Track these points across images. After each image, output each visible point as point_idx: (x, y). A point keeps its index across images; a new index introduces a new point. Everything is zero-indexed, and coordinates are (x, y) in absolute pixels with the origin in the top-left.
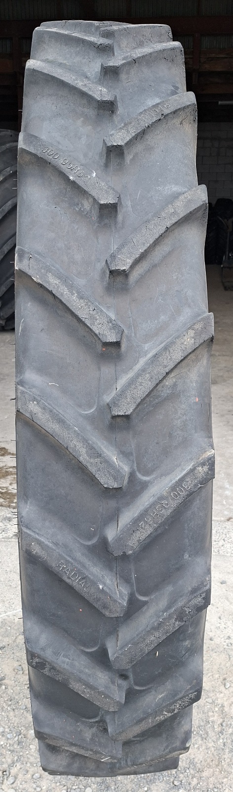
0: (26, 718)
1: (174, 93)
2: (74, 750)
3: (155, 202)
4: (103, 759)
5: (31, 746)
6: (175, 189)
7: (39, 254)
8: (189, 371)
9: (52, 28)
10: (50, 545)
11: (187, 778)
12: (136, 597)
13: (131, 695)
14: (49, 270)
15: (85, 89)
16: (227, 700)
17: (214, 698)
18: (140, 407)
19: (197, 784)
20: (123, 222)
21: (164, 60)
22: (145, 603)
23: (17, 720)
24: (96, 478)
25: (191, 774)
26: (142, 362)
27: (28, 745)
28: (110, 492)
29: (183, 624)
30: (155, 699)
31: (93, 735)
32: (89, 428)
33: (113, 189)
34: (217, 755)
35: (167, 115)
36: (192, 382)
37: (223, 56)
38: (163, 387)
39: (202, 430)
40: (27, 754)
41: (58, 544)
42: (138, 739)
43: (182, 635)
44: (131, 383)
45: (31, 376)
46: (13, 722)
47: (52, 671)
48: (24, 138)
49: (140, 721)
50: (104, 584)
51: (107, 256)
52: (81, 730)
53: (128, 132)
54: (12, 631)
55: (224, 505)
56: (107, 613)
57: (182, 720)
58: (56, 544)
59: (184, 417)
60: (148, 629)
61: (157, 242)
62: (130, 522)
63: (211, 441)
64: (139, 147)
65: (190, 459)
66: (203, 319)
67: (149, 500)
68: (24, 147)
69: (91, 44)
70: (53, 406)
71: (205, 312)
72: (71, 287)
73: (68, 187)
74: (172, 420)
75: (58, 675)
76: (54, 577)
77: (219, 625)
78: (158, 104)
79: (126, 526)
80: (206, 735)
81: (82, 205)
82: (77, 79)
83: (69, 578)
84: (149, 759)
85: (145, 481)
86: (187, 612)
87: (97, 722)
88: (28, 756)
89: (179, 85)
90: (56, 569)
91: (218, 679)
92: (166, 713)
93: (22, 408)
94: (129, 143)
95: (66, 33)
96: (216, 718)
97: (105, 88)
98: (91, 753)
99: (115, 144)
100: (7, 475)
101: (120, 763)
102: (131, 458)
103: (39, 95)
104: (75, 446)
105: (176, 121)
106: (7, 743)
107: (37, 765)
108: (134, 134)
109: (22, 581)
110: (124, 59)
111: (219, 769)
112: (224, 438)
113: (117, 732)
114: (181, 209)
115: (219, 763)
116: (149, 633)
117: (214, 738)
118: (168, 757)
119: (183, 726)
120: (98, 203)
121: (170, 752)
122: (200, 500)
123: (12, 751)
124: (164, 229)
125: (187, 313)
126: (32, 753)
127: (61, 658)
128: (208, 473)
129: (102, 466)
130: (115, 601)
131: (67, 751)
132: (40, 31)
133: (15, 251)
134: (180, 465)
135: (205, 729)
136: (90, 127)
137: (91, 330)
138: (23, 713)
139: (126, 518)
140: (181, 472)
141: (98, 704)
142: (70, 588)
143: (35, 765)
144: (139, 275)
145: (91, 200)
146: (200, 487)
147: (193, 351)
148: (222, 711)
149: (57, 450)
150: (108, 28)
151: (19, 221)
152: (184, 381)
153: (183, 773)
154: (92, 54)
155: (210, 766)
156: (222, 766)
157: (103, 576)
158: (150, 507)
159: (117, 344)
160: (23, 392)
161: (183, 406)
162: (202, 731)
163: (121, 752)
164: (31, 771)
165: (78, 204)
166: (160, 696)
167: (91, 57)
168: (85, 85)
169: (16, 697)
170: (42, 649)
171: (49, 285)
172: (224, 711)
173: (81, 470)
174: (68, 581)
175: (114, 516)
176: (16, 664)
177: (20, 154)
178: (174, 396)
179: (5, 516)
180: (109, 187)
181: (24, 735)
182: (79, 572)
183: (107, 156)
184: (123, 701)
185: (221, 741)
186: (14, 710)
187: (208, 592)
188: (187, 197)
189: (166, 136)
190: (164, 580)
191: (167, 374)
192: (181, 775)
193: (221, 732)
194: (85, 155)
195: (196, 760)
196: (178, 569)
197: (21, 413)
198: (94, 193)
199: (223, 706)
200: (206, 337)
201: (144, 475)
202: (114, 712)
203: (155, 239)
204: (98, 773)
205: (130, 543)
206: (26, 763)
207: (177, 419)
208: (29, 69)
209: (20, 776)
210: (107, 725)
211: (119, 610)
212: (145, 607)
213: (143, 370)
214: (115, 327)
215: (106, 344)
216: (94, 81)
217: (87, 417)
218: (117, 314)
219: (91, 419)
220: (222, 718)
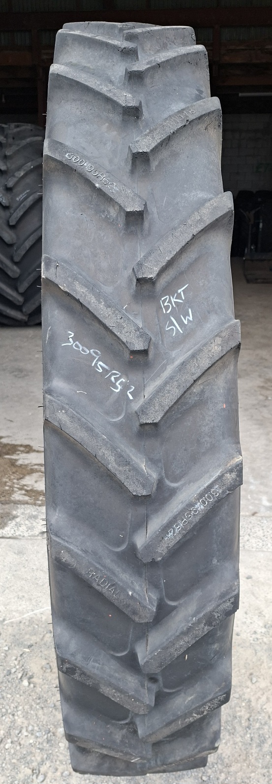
0: (54, 716)
1: (199, 98)
2: (105, 751)
3: (181, 209)
4: (133, 759)
5: (60, 744)
6: (201, 195)
7: (65, 262)
8: (216, 378)
9: (75, 31)
10: (80, 552)
11: (215, 773)
12: (165, 602)
13: (161, 699)
14: (75, 278)
15: (109, 95)
16: (254, 695)
17: (241, 693)
18: (168, 414)
19: (226, 779)
20: (149, 230)
21: (187, 64)
22: (175, 608)
23: (46, 718)
24: (125, 486)
25: (219, 769)
26: (169, 370)
27: (57, 742)
28: (139, 499)
29: (212, 628)
30: (185, 701)
31: (123, 737)
32: (117, 435)
33: (140, 197)
34: (245, 750)
35: (192, 121)
36: (219, 389)
37: (243, 48)
38: (190, 394)
39: (229, 436)
40: (57, 752)
41: (88, 552)
42: (168, 739)
43: (211, 639)
44: (159, 390)
45: (58, 384)
46: (42, 720)
47: (82, 676)
48: (49, 144)
49: (169, 724)
50: (133, 590)
51: (134, 264)
52: (111, 732)
53: (153, 138)
54: (40, 629)
55: (248, 500)
56: (137, 619)
57: (211, 721)
58: (86, 552)
59: (212, 424)
60: (178, 634)
61: (183, 250)
62: (159, 529)
63: (239, 447)
64: (164, 154)
65: (218, 465)
66: (230, 326)
67: (177, 506)
68: (49, 154)
69: (114, 48)
70: (81, 413)
71: (231, 319)
72: (99, 296)
73: (94, 194)
74: (200, 426)
75: (88, 679)
76: (83, 584)
77: (245, 620)
78: (183, 110)
79: (155, 533)
80: (233, 731)
81: (109, 212)
82: (101, 84)
83: (98, 585)
84: (178, 758)
85: (173, 487)
86: (216, 617)
87: (127, 724)
88: (57, 754)
89: (203, 89)
90: (86, 576)
91: (244, 674)
92: (195, 715)
93: (51, 417)
94: (155, 150)
95: (89, 36)
96: (243, 713)
97: (131, 93)
98: (121, 754)
99: (141, 151)
100: (32, 473)
101: (150, 763)
102: (160, 465)
103: (63, 99)
104: (104, 454)
105: (201, 127)
106: (36, 742)
107: (66, 763)
108: (159, 141)
109: (52, 587)
110: (148, 63)
111: (247, 764)
112: (248, 433)
113: (148, 734)
114: (207, 216)
115: (246, 758)
116: (178, 638)
117: (242, 733)
118: (197, 757)
119: (211, 726)
120: (124, 210)
121: (199, 752)
122: (227, 506)
123: (41, 750)
124: (190, 236)
125: (214, 320)
126: (61, 751)
127: (91, 663)
128: (236, 479)
129: (131, 474)
130: (145, 607)
131: (97, 752)
132: (64, 34)
133: (41, 259)
134: (208, 472)
135: (232, 725)
136: (115, 133)
137: (118, 338)
138: (52, 712)
139: (156, 524)
140: (210, 478)
141: (128, 707)
142: (99, 595)
143: (64, 763)
144: (166, 282)
145: (117, 207)
146: (229, 494)
147: (221, 358)
148: (249, 706)
149: (85, 458)
150: (132, 31)
151: (45, 228)
152: (212, 388)
153: (211, 768)
154: (116, 57)
155: (238, 760)
156: (250, 761)
157: (132, 582)
158: (179, 514)
159: (145, 352)
160: (51, 401)
161: (211, 413)
162: (229, 726)
163: (151, 753)
164: (61, 768)
165: (104, 211)
166: (190, 699)
167: (115, 61)
168: (110, 90)
169: (45, 696)
170: (72, 654)
171: (76, 293)
172: (251, 706)
173: (109, 477)
174: (97, 587)
175: (142, 523)
176: (44, 662)
177: (45, 161)
178: (201, 403)
179: (31, 514)
180: (135, 194)
181: (53, 733)
182: (109, 579)
183: (133, 163)
184: (153, 704)
185: (248, 736)
186: (42, 708)
187: (237, 597)
188: (213, 204)
189: (191, 142)
190: (193, 585)
191: (195, 381)
192: (209, 771)
193: (249, 727)
194: (111, 161)
195: (224, 755)
196: (207, 574)
197: (49, 421)
198: (120, 200)
199: (250, 701)
200: (233, 344)
201: (172, 482)
202: (144, 715)
203: (181, 247)
204: (128, 772)
205: (159, 550)
206: (56, 761)
207: (205, 426)
208: (53, 74)
209: (50, 774)
210: (137, 728)
211: (148, 615)
212: (174, 612)
213: (171, 378)
214: (143, 335)
215: (133, 352)
216: (119, 85)
217: (115, 425)
218: (144, 321)
219: (119, 426)
220: (249, 713)
